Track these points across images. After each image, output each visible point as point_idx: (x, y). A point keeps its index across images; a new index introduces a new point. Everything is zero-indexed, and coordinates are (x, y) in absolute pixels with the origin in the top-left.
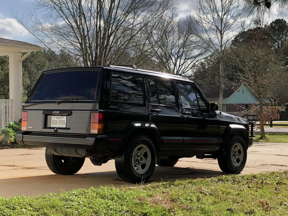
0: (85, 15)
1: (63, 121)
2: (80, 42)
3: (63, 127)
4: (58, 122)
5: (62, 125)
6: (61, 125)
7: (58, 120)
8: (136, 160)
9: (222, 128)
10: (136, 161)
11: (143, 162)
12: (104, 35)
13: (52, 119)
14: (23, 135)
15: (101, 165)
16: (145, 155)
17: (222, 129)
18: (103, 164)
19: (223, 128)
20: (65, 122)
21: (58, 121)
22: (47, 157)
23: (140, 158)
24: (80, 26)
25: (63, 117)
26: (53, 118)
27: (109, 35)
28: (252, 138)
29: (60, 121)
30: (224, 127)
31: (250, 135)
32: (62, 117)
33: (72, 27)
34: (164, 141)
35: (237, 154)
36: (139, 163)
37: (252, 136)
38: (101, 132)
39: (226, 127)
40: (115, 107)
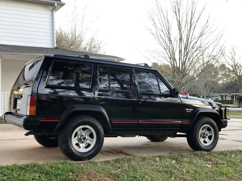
2: (170, 57)
3: (19, 109)
9: (188, 111)
12: (184, 53)
13: (17, 102)
14: (5, 115)
19: (189, 111)
30: (190, 110)
32: (20, 100)
33: (165, 49)
34: (113, 122)
35: (207, 135)
36: (82, 142)
37: (226, 118)
38: (34, 114)
39: (192, 110)
40: (52, 90)
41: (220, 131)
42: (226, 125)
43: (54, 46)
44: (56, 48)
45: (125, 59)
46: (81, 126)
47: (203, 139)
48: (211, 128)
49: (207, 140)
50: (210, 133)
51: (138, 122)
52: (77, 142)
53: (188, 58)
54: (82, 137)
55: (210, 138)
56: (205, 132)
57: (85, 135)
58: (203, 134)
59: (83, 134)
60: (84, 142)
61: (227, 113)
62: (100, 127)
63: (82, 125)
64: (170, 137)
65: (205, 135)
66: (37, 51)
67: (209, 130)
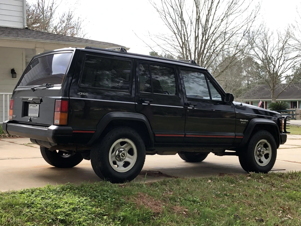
0: (185, 22)
2: (181, 46)
3: (36, 116)
7: (33, 108)
8: (117, 155)
9: (242, 121)
12: (202, 40)
14: (7, 125)
17: (242, 123)
19: (244, 122)
20: (38, 110)
24: (181, 31)
26: (30, 106)
27: (206, 39)
28: (286, 135)
30: (245, 120)
31: (283, 131)
32: (36, 105)
33: (175, 33)
34: (156, 135)
35: (263, 152)
36: (120, 160)
37: (285, 132)
38: (64, 123)
39: (247, 121)
40: (86, 94)
41: (278, 147)
42: (285, 141)
43: (24, 26)
44: (27, 28)
45: (129, 48)
46: (119, 139)
47: (258, 158)
48: (269, 144)
49: (263, 159)
50: (267, 150)
51: (185, 135)
52: (114, 159)
53: (207, 46)
54: (121, 153)
55: (267, 156)
56: (261, 148)
57: (124, 150)
58: (258, 151)
59: (121, 149)
60: (122, 159)
61: (287, 125)
62: (141, 141)
63: (121, 138)
64: (218, 155)
65: (261, 152)
66: (3, 33)
67: (266, 146)
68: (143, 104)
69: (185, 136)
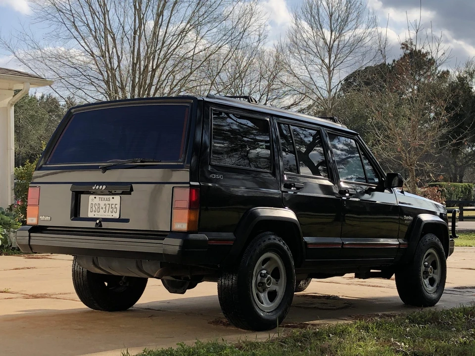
1: (113, 206)
3: (113, 217)
4: (102, 208)
5: (112, 214)
6: (108, 214)
7: (102, 203)
8: (259, 283)
9: (406, 220)
10: (259, 286)
11: (272, 287)
13: (90, 202)
14: (30, 234)
15: (183, 293)
16: (276, 274)
17: (405, 222)
18: (187, 290)
19: (408, 220)
20: (118, 207)
21: (102, 205)
22: (76, 276)
23: (267, 281)
25: (113, 198)
26: (92, 200)
28: (453, 240)
29: (108, 206)
32: (111, 197)
33: (92, 55)
34: (308, 246)
35: (431, 270)
36: (264, 290)
37: (454, 236)
38: (195, 227)
39: (412, 218)
40: (220, 176)
42: (452, 251)
51: (343, 244)
53: (155, 81)
54: (266, 279)
59: (264, 272)
60: (268, 288)
68: (289, 192)
69: (342, 246)
